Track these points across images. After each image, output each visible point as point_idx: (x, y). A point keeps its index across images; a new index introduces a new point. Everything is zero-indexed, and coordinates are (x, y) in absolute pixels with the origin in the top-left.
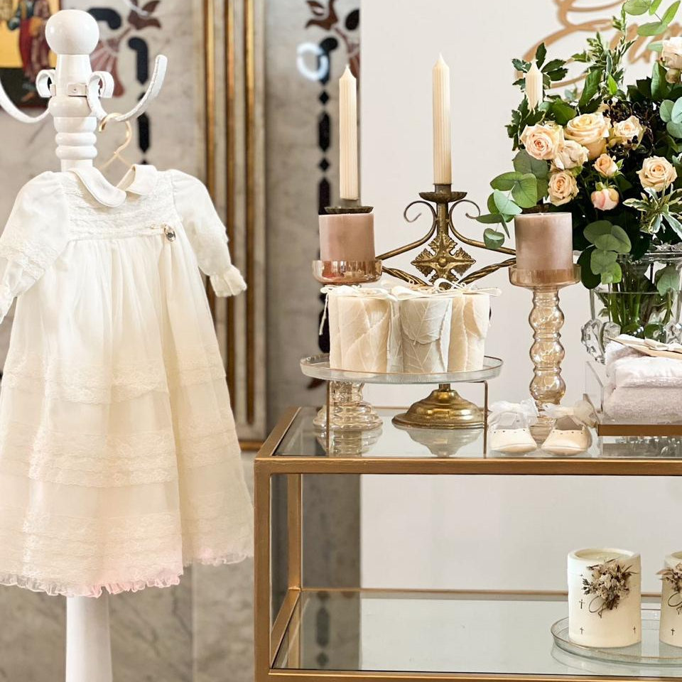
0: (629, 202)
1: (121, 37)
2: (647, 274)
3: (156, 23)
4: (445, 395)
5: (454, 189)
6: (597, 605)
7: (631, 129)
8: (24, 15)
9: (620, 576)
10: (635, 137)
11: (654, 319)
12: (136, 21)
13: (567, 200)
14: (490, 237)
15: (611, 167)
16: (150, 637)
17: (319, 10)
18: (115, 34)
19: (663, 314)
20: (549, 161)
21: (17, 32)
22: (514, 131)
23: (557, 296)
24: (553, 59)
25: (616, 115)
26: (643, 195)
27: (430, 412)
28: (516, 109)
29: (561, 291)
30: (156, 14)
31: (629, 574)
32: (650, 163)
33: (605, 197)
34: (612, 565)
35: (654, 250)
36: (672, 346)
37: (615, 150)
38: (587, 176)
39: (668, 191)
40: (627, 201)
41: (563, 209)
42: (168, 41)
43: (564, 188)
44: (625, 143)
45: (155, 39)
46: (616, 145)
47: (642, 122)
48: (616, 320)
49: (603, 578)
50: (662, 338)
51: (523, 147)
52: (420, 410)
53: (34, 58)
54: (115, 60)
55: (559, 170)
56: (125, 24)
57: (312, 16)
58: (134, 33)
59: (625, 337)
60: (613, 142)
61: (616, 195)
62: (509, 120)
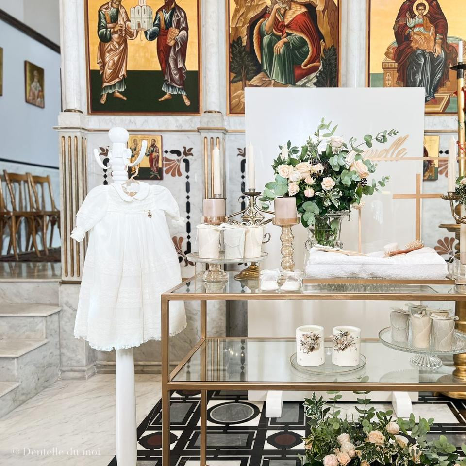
0: (318, 193)
1: (181, 159)
2: (328, 223)
3: (192, 155)
4: (253, 267)
5: (256, 191)
6: (306, 350)
7: (319, 167)
8: (151, 152)
9: (315, 339)
10: (320, 170)
11: (330, 239)
12: (185, 154)
13: (295, 193)
14: (263, 206)
15: (311, 181)
16: (189, 342)
17: (241, 151)
18: (179, 158)
19: (334, 237)
20: (288, 179)
21: (148, 157)
22: (275, 167)
23: (291, 229)
24: (294, 146)
25: (314, 163)
26: (323, 191)
27: (247, 274)
28: (276, 159)
29: (292, 227)
30: (191, 152)
31: (319, 338)
32: (325, 180)
33: (309, 192)
34: (312, 334)
35: (329, 213)
36: (336, 248)
37: (313, 175)
38: (302, 184)
39: (331, 190)
40: (317, 193)
41: (293, 196)
42: (195, 160)
43: (294, 189)
44: (316, 173)
45: (191, 159)
46: (313, 174)
47: (323, 165)
48: (316, 239)
49: (308, 339)
50: (333, 246)
51: (278, 173)
52: (244, 273)
53: (154, 165)
54: (179, 165)
55: (292, 182)
56: (182, 155)
57: (239, 153)
58: (185, 157)
59: (319, 245)
60: (312, 172)
61: (313, 191)
62: (273, 163)
